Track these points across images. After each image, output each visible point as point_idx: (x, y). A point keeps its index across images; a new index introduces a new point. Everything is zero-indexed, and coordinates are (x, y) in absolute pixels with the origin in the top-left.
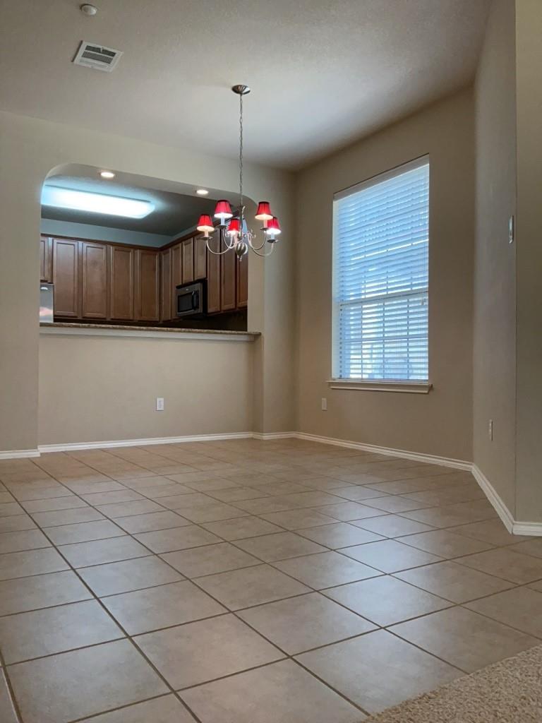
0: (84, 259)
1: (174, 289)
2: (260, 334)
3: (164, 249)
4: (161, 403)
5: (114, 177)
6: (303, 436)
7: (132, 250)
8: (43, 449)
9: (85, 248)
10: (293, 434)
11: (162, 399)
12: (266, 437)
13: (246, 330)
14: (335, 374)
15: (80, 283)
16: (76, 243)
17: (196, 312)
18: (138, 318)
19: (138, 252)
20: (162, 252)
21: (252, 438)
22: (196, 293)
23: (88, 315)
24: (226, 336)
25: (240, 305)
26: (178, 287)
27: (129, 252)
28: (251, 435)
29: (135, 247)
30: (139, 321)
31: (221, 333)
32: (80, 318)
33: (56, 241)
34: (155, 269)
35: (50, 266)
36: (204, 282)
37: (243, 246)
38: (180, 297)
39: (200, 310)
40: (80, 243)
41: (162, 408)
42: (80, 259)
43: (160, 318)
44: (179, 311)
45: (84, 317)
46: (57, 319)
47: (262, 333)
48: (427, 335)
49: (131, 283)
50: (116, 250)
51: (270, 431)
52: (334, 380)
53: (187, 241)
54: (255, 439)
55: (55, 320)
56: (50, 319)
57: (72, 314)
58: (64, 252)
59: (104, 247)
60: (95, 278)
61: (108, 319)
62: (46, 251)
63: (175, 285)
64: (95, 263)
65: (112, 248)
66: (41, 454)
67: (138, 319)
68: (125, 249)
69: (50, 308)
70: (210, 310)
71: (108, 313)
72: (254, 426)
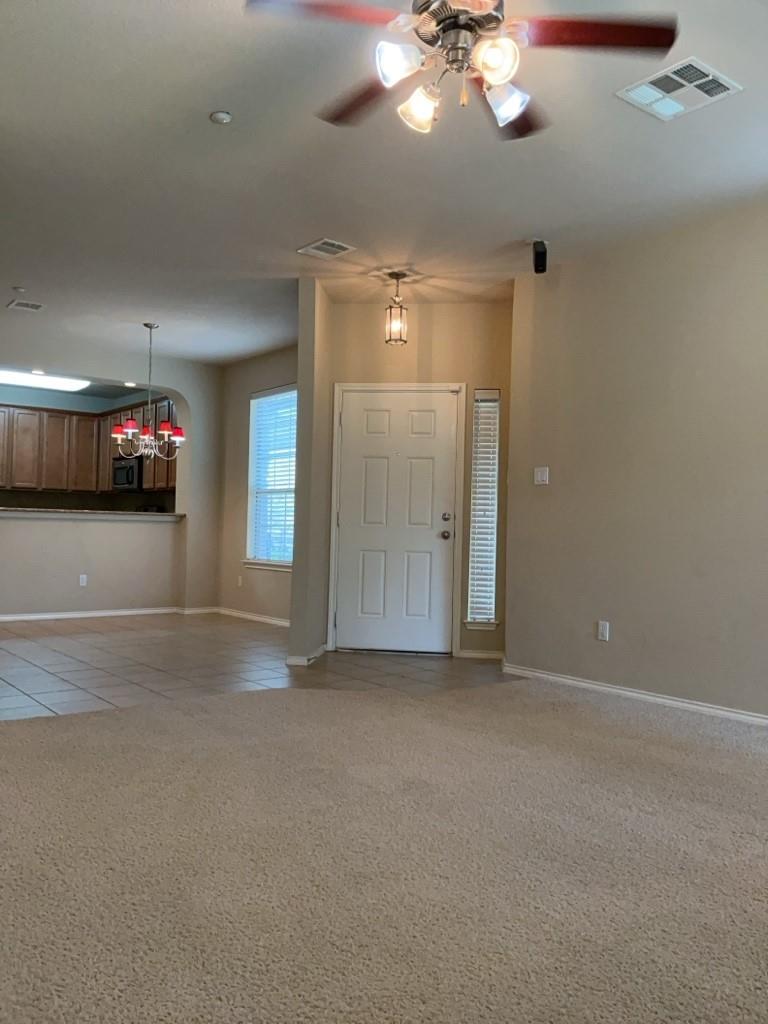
0: (15, 426)
1: (112, 461)
2: (185, 516)
3: (103, 415)
4: (83, 579)
7: (68, 416)
9: (16, 415)
10: (215, 610)
11: (85, 576)
12: (187, 612)
13: (173, 512)
14: (250, 554)
15: (10, 451)
16: (6, 410)
17: (131, 487)
18: (71, 488)
19: (75, 418)
20: (102, 419)
21: (175, 613)
22: (131, 467)
23: (18, 484)
25: (171, 485)
26: (115, 459)
27: (64, 419)
28: (175, 610)
29: (71, 413)
32: (8, 488)
34: (92, 436)
36: (139, 459)
38: (116, 470)
39: (135, 485)
40: (12, 409)
41: (84, 584)
42: (10, 427)
43: (97, 488)
44: (116, 484)
47: (188, 516)
49: (66, 453)
50: (50, 416)
51: (194, 606)
52: (249, 560)
53: (137, 410)
54: (179, 614)
57: (1, 483)
59: (37, 413)
60: (27, 446)
63: (112, 456)
64: (26, 430)
65: (45, 414)
67: (74, 488)
68: (60, 415)
70: (145, 486)
71: (39, 482)
72: (178, 602)
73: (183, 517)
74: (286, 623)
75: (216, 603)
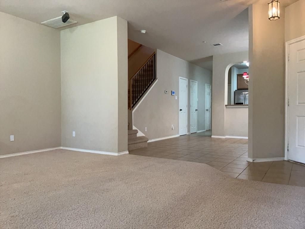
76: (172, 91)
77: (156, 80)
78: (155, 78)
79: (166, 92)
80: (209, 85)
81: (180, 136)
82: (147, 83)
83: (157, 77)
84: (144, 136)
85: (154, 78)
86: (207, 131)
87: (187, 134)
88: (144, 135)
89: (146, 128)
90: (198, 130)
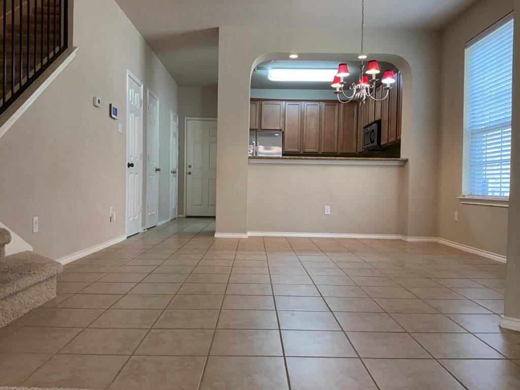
0: (305, 113)
1: (363, 129)
4: (328, 210)
5: (298, 58)
6: (442, 241)
7: (337, 104)
8: (250, 234)
9: (306, 106)
11: (329, 207)
12: (410, 239)
13: (400, 157)
15: (302, 130)
16: (299, 103)
17: (373, 145)
18: (340, 151)
19: (341, 105)
21: (400, 240)
22: (373, 131)
23: (307, 150)
24: (381, 162)
26: (365, 128)
27: (335, 105)
28: (400, 237)
29: (340, 101)
30: (341, 153)
31: (373, 160)
32: (301, 153)
33: (287, 103)
35: (284, 120)
36: (379, 123)
37: (362, 95)
38: (365, 135)
39: (375, 143)
40: (303, 103)
41: (329, 213)
42: (302, 114)
43: (356, 151)
44: (365, 145)
45: (304, 152)
46: (285, 154)
47: (409, 160)
48: (510, 160)
49: (336, 128)
50: (326, 105)
51: (414, 235)
52: (464, 196)
54: (403, 241)
55: (283, 155)
56: (280, 154)
57: (296, 150)
58: (292, 111)
59: (319, 104)
60: (312, 126)
61: (320, 153)
62: (281, 111)
63: (363, 127)
64: (312, 115)
65: (323, 104)
66: (249, 236)
68: (332, 104)
69: (280, 146)
70: (382, 143)
71: (320, 148)
72: (402, 231)
73: (406, 161)
74: (502, 259)
75: (435, 234)
76: (110, 105)
77: (69, 55)
78: (66, 46)
79: (99, 101)
80: (176, 115)
81: (128, 237)
82: (45, 48)
83: (74, 45)
84: (27, 253)
85: (62, 45)
86: (171, 220)
87: (139, 232)
88: (29, 248)
89: (36, 219)
90: (160, 219)
